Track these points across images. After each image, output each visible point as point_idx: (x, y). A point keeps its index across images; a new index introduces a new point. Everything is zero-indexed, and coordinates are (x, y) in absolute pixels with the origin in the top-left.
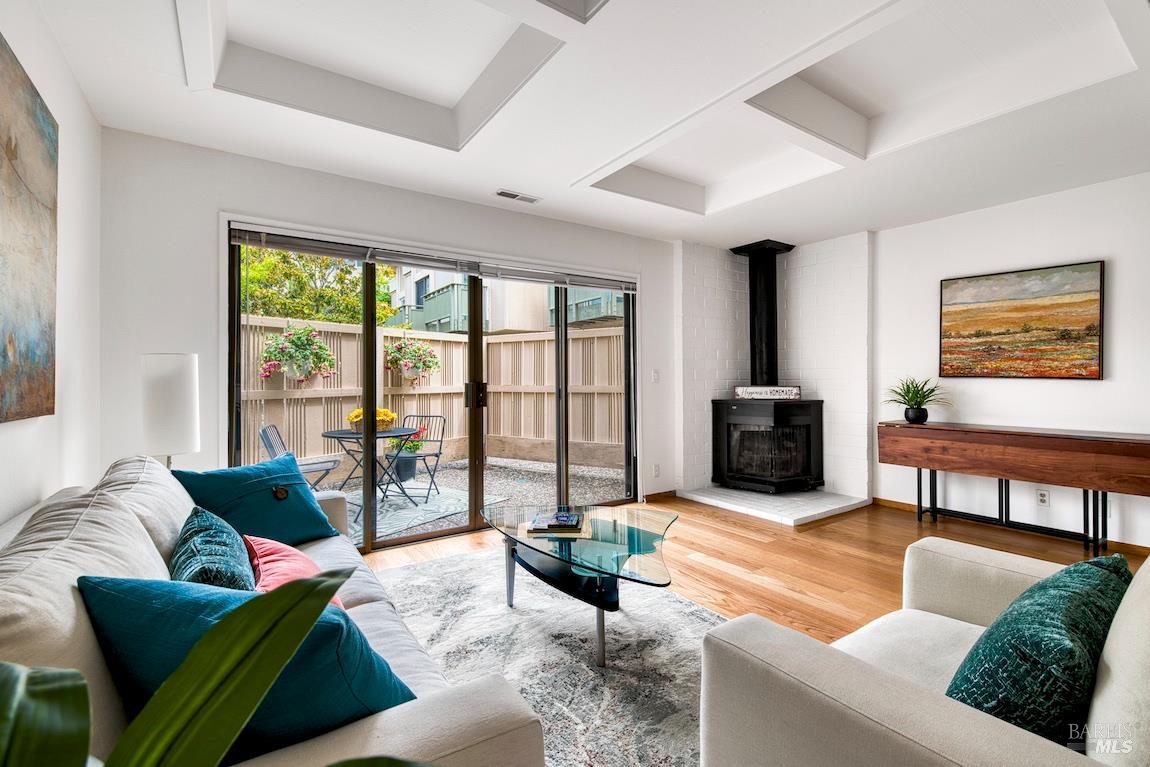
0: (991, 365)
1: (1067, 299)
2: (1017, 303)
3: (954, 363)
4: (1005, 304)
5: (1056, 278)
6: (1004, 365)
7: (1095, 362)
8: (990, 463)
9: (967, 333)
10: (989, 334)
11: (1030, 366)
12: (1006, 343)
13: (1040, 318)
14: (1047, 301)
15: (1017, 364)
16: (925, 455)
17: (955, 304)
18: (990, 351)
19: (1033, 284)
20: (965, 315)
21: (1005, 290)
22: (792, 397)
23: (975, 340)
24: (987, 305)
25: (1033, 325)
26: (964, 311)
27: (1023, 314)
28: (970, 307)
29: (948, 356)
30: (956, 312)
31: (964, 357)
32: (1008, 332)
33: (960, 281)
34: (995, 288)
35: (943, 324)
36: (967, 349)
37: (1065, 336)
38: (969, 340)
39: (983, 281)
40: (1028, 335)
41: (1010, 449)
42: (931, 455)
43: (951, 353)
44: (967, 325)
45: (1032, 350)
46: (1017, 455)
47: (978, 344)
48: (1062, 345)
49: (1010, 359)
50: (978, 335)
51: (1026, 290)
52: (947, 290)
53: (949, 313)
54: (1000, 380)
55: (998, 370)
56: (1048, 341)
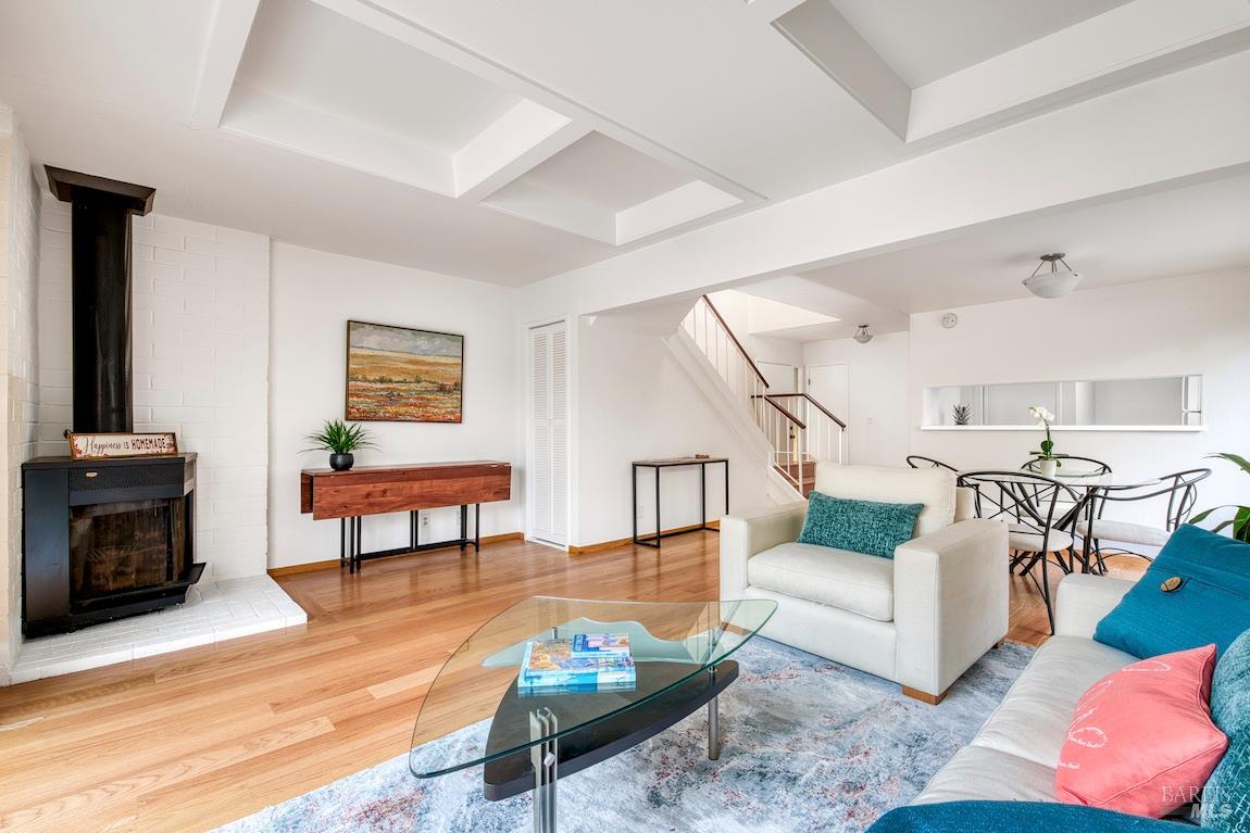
0: (392, 409)
1: (443, 360)
2: (412, 357)
3: (361, 406)
4: (404, 356)
5: (438, 341)
6: (402, 410)
7: (458, 410)
8: (421, 496)
9: (372, 378)
10: (390, 381)
11: (420, 412)
12: (404, 391)
13: (427, 373)
14: (431, 359)
15: (412, 410)
16: (365, 500)
17: (362, 347)
18: (392, 397)
19: (422, 343)
20: (370, 360)
21: (405, 343)
22: (164, 451)
23: (379, 385)
24: (389, 354)
25: (423, 377)
26: (371, 356)
27: (415, 367)
28: (376, 353)
29: (355, 399)
30: (363, 356)
31: (369, 401)
32: (405, 382)
33: (367, 326)
34: (396, 340)
35: (351, 366)
36: (372, 393)
37: (442, 389)
38: (375, 386)
39: (386, 332)
40: (419, 385)
41: (435, 482)
42: (372, 500)
43: (358, 396)
44: (374, 369)
45: (422, 399)
46: (440, 486)
47: (382, 389)
48: (440, 396)
49: (407, 405)
50: (382, 381)
51: (417, 347)
52: (356, 332)
53: (355, 356)
54: (397, 423)
55: (397, 414)
56: (431, 392)
